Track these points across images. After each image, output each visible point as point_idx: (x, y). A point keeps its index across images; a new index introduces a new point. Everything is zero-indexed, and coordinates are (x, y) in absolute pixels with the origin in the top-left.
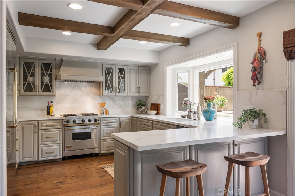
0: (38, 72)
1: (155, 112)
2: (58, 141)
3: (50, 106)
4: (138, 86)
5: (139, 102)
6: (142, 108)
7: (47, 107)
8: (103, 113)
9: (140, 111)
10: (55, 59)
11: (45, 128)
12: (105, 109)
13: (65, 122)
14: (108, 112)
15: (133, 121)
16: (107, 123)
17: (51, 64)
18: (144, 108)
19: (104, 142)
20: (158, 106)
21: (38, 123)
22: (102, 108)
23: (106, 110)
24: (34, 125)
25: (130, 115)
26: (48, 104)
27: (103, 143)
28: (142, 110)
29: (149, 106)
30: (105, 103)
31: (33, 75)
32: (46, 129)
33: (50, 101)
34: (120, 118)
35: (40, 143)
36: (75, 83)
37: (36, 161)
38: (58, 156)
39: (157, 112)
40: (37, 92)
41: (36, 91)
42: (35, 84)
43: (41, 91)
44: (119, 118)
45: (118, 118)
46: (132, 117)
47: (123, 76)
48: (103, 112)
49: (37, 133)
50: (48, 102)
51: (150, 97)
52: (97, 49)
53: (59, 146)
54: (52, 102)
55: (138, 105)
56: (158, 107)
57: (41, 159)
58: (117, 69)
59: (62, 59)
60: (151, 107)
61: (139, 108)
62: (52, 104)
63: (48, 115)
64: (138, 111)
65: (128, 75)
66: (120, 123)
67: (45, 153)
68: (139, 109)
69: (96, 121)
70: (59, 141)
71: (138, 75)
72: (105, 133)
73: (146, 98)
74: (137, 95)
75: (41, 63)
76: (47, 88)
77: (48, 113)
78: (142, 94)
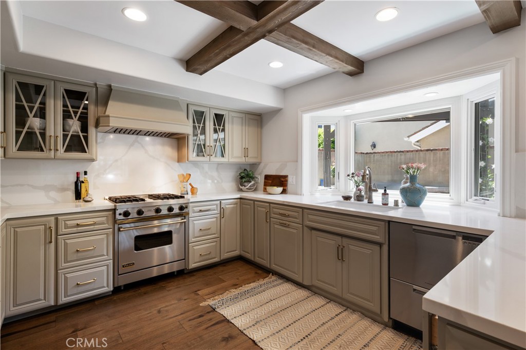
0: (55, 108)
1: (280, 189)
2: (103, 255)
3: (83, 182)
4: (244, 147)
5: (244, 173)
6: (250, 182)
7: (76, 183)
8: (186, 193)
9: (247, 187)
10: (96, 84)
11: (75, 230)
12: (190, 184)
13: (120, 214)
14: (195, 191)
15: (244, 206)
16: (201, 211)
17: (86, 93)
18: (253, 182)
19: (195, 248)
20: (283, 180)
21: (57, 219)
22: (185, 183)
23: (192, 187)
24: (45, 225)
25: (238, 196)
26: (78, 178)
27: (194, 249)
28: (250, 186)
29: (261, 180)
30: (190, 175)
31: (42, 114)
32: (76, 231)
33: (82, 171)
34: (222, 201)
35: (62, 264)
36: (134, 137)
37: (53, 306)
38: (104, 287)
39: (283, 189)
40: (53, 152)
41: (50, 150)
42: (48, 134)
43: (61, 150)
45: (219, 202)
46: (240, 198)
47: (221, 127)
48: (186, 190)
49: (53, 245)
50: (78, 174)
51: (262, 165)
52: (187, 71)
53: (107, 266)
54: (86, 173)
55: (242, 178)
56: (282, 181)
57: (63, 300)
58: (213, 115)
59: (110, 86)
60: (266, 181)
61: (245, 182)
62: (86, 176)
63: (76, 199)
64: (243, 188)
65: (230, 126)
66: (222, 210)
67: (75, 286)
68: (246, 184)
70: (107, 255)
71: (244, 127)
72: (197, 229)
73: (254, 166)
74: (243, 160)
75: (62, 90)
76: (77, 144)
77: (78, 196)
78: (250, 160)
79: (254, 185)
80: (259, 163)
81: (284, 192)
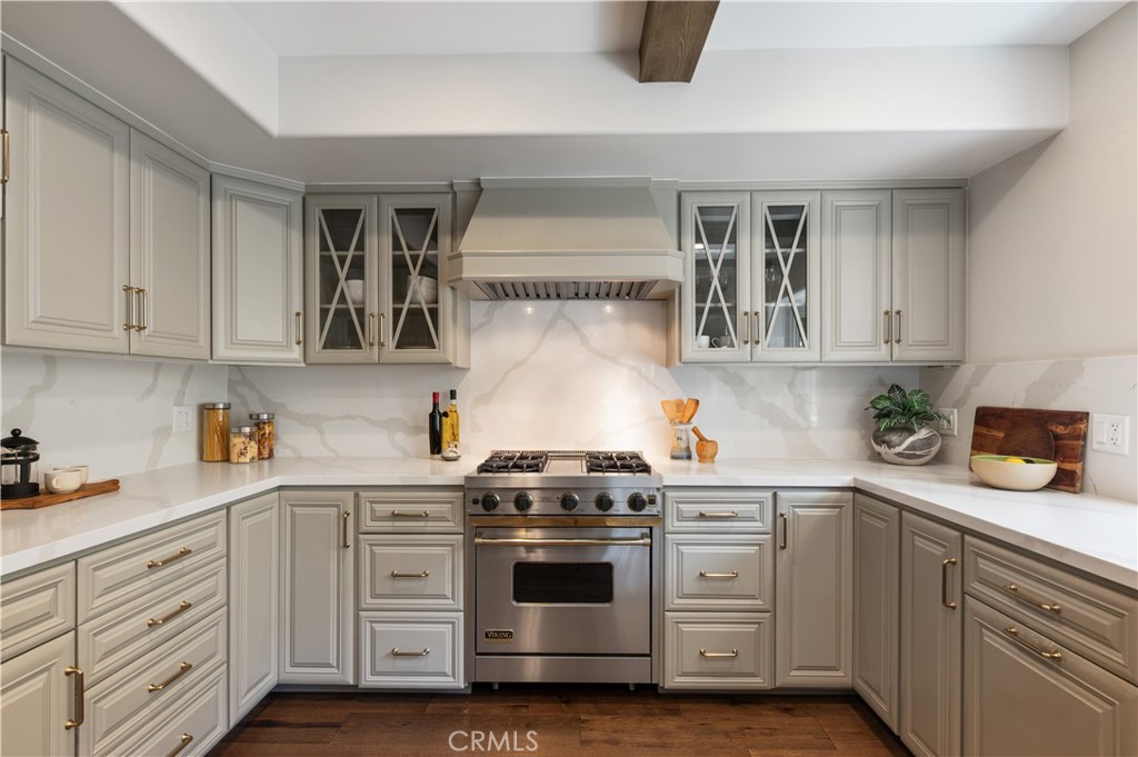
0: (379, 253)
1: (1045, 471)
2: (444, 597)
3: (446, 414)
4: (885, 307)
5: (889, 398)
6: (911, 432)
7: (432, 417)
8: (684, 454)
9: (899, 449)
10: (452, 186)
11: (388, 525)
12: (695, 431)
13: (476, 502)
14: (709, 450)
15: (866, 518)
16: (702, 517)
17: (434, 209)
18: (923, 434)
19: (685, 628)
20: (1060, 430)
21: (359, 499)
22: (682, 427)
23: (702, 439)
24: (338, 506)
25: (845, 479)
26: (435, 405)
27: (680, 633)
28: (911, 447)
29: (961, 425)
30: (697, 402)
31: (358, 269)
32: (389, 529)
33: (444, 390)
34: (781, 494)
35: (368, 601)
36: (554, 304)
37: (349, 686)
38: (444, 674)
39: (1058, 469)
40: (376, 347)
41: (371, 345)
42: (367, 312)
43: (391, 344)
44: (775, 495)
45: (769, 494)
46: (855, 490)
47: (794, 250)
48: (683, 445)
49: (351, 551)
50: (435, 396)
51: (967, 371)
52: (640, 82)
53: (453, 623)
54: (453, 395)
55: (882, 415)
56: (1057, 437)
57: (370, 680)
58: (762, 212)
59: (478, 183)
60: (983, 430)
61: (890, 430)
62: (454, 402)
63: (433, 452)
64: (883, 449)
65: (828, 240)
66: (780, 521)
67: (387, 656)
68: (894, 438)
69: (636, 503)
70: (453, 598)
71: (885, 240)
72: (690, 575)
73: (936, 374)
74: (880, 354)
75: (391, 213)
76: (417, 330)
77: (436, 445)
78: (913, 351)
79: (928, 443)
80: (955, 365)
81: (1065, 481)
